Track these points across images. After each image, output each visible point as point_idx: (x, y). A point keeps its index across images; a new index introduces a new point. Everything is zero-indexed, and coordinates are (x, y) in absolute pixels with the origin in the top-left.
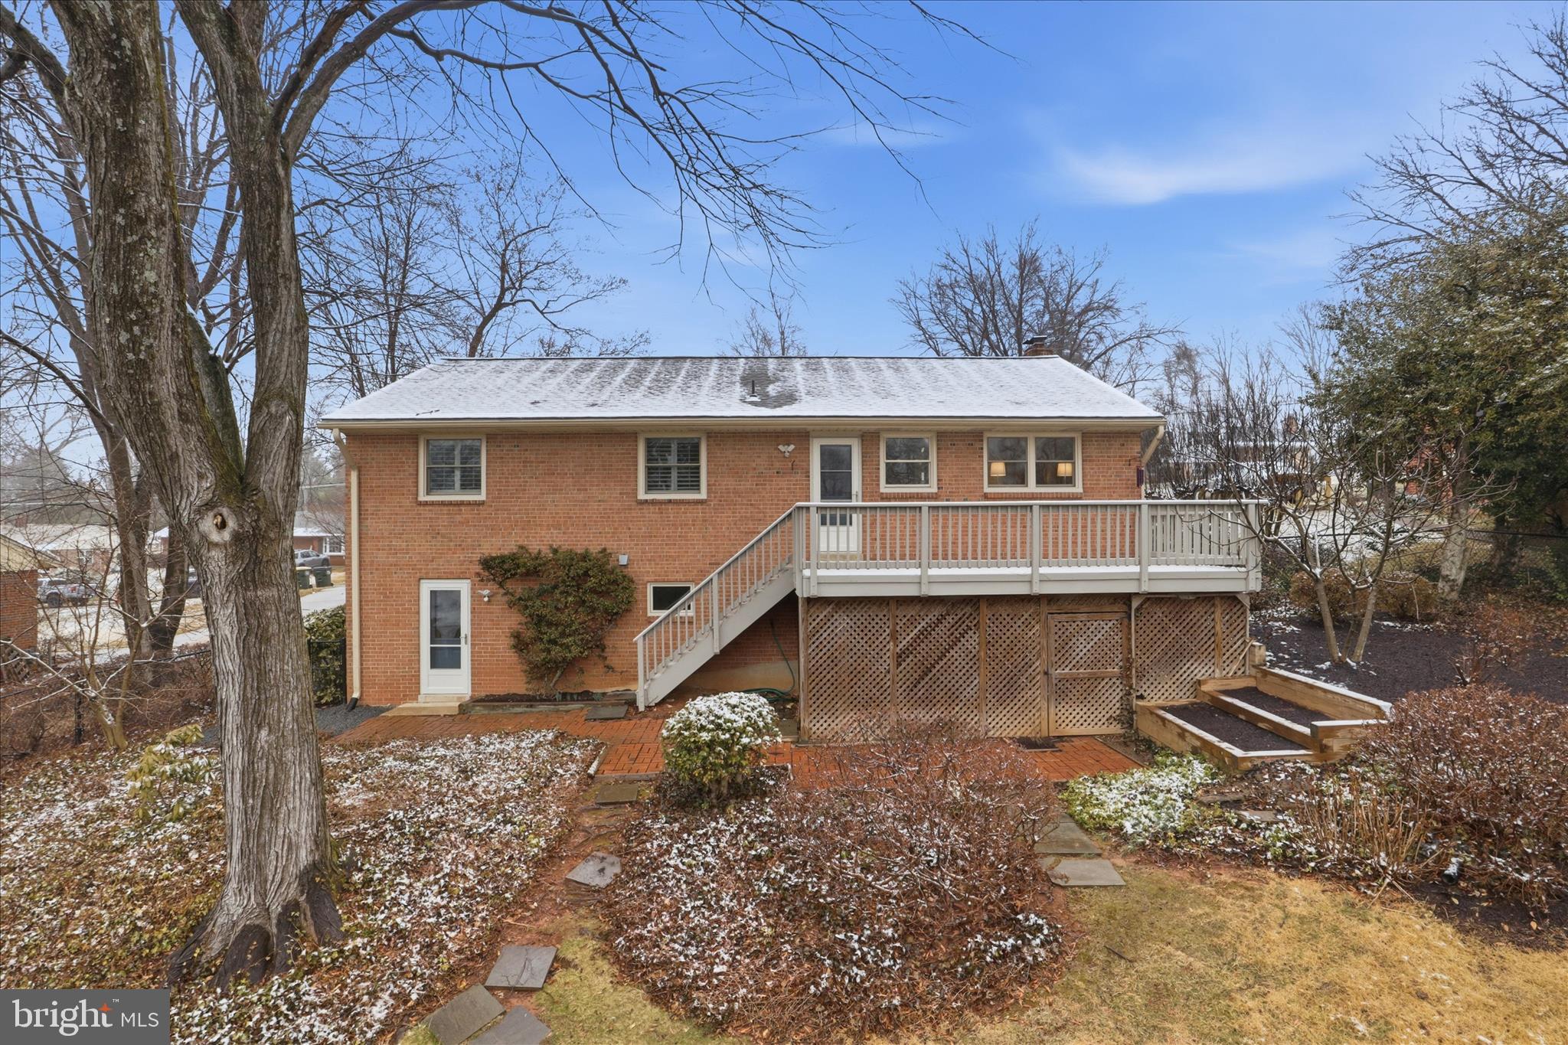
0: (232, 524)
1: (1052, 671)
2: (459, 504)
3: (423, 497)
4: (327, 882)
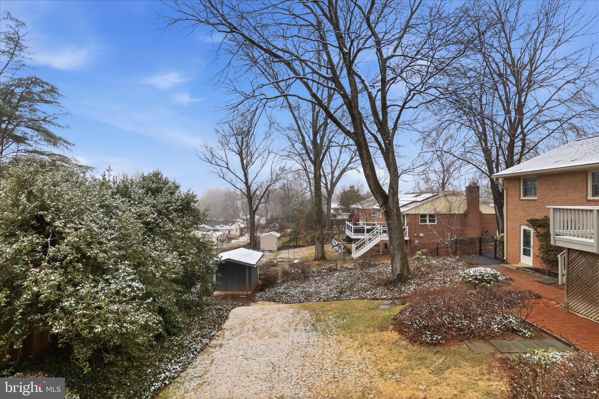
0: (384, 209)
2: (530, 200)
3: (522, 198)
4: (401, 278)
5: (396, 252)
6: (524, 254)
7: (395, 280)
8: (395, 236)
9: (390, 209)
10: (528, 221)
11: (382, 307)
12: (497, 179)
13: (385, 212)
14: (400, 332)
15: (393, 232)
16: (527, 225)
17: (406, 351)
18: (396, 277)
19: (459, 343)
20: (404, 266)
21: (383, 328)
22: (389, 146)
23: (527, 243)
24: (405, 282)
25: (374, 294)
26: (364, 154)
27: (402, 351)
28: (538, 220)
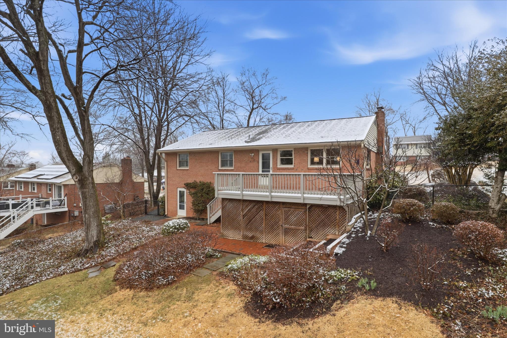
0: (78, 178)
1: (284, 225)
2: (184, 170)
3: (178, 168)
4: (99, 244)
5: (91, 220)
6: (180, 208)
7: (92, 247)
8: (91, 204)
9: (85, 177)
10: (185, 184)
11: (91, 275)
12: (161, 153)
13: (79, 180)
14: (131, 287)
15: (88, 200)
16: (184, 188)
17: (150, 298)
18: (92, 244)
19: (188, 275)
20: (100, 232)
21: (110, 292)
22: (84, 114)
23: (182, 201)
24: (103, 247)
25: (73, 266)
26: (55, 118)
27: (147, 299)
28: (190, 184)
